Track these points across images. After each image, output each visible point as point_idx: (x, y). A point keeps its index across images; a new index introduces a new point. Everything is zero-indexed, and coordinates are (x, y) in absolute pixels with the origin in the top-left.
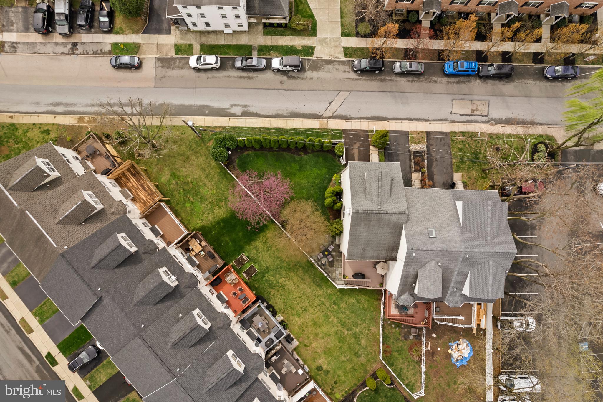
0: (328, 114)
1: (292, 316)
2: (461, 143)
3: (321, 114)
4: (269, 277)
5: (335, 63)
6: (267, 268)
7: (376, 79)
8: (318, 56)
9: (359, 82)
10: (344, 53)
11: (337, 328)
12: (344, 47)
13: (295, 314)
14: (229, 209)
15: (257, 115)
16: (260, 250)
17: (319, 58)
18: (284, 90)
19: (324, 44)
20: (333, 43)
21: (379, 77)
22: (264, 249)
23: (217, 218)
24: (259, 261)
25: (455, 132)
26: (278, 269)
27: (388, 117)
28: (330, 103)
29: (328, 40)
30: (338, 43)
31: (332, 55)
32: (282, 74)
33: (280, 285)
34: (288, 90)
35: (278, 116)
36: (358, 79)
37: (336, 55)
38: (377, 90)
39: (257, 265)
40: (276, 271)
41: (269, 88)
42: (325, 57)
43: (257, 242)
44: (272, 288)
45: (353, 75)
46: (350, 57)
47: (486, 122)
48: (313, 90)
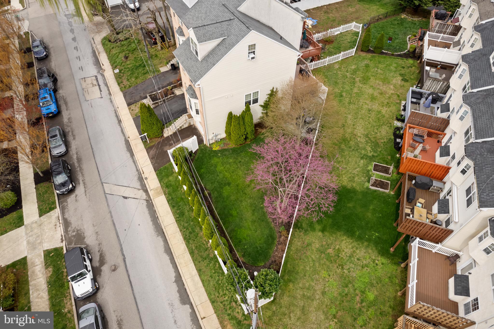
0: (141, 194)
1: (385, 116)
2: (130, 80)
3: (145, 203)
4: (369, 152)
5: (66, 216)
6: (362, 158)
7: (79, 166)
8: (60, 241)
9: (87, 179)
10: (48, 212)
11: (361, 85)
12: (40, 216)
13: (380, 115)
14: (331, 238)
15: (179, 280)
16: (350, 175)
17: (62, 239)
18: (125, 261)
19: (39, 241)
20: (36, 231)
21: (76, 165)
22: (345, 173)
23: (355, 244)
24: (363, 169)
25: (120, 89)
26: (353, 150)
27: (124, 139)
28: (125, 198)
29: (31, 238)
30: (34, 225)
31: (56, 225)
32: (100, 275)
33: (367, 139)
34: (123, 255)
35: (168, 251)
36: (84, 183)
37: (54, 220)
38: (94, 160)
39: (369, 168)
40: (357, 150)
41: (129, 282)
42: (60, 230)
43: (344, 184)
44: (378, 143)
45: (80, 190)
46: (54, 203)
47: (103, 75)
48: (114, 224)
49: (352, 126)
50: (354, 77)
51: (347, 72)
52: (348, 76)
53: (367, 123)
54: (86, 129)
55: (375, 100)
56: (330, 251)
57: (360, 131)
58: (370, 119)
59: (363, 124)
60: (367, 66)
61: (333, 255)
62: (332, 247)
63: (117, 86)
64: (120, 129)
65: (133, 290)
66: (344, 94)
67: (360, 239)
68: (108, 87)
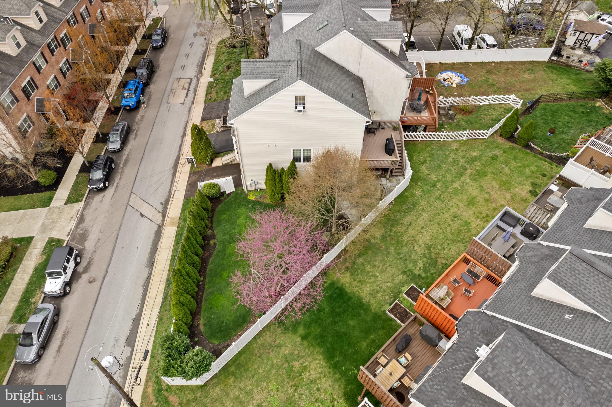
3: (156, 228)
4: (418, 268)
5: (85, 213)
6: (404, 273)
7: (123, 168)
8: (67, 234)
9: (122, 183)
10: (74, 202)
12: (66, 204)
15: (137, 319)
17: (69, 233)
18: (104, 277)
19: (51, 227)
20: (55, 216)
21: (121, 165)
24: (395, 287)
27: (177, 155)
28: (142, 215)
29: (47, 221)
30: (56, 210)
31: (72, 217)
32: (78, 281)
34: (107, 271)
35: (146, 286)
36: (117, 187)
37: (74, 212)
38: (138, 166)
41: (95, 299)
42: (72, 225)
45: (110, 192)
46: (83, 196)
47: (198, 80)
48: (117, 238)
49: (419, 229)
50: (467, 166)
51: (463, 158)
52: (460, 164)
53: (441, 231)
54: (150, 132)
55: (473, 206)
56: (296, 364)
57: (424, 239)
58: (449, 229)
59: (435, 232)
60: (495, 158)
61: (296, 370)
62: (301, 361)
63: (204, 96)
64: (180, 142)
65: (94, 309)
66: (439, 185)
67: (335, 367)
68: (195, 95)
